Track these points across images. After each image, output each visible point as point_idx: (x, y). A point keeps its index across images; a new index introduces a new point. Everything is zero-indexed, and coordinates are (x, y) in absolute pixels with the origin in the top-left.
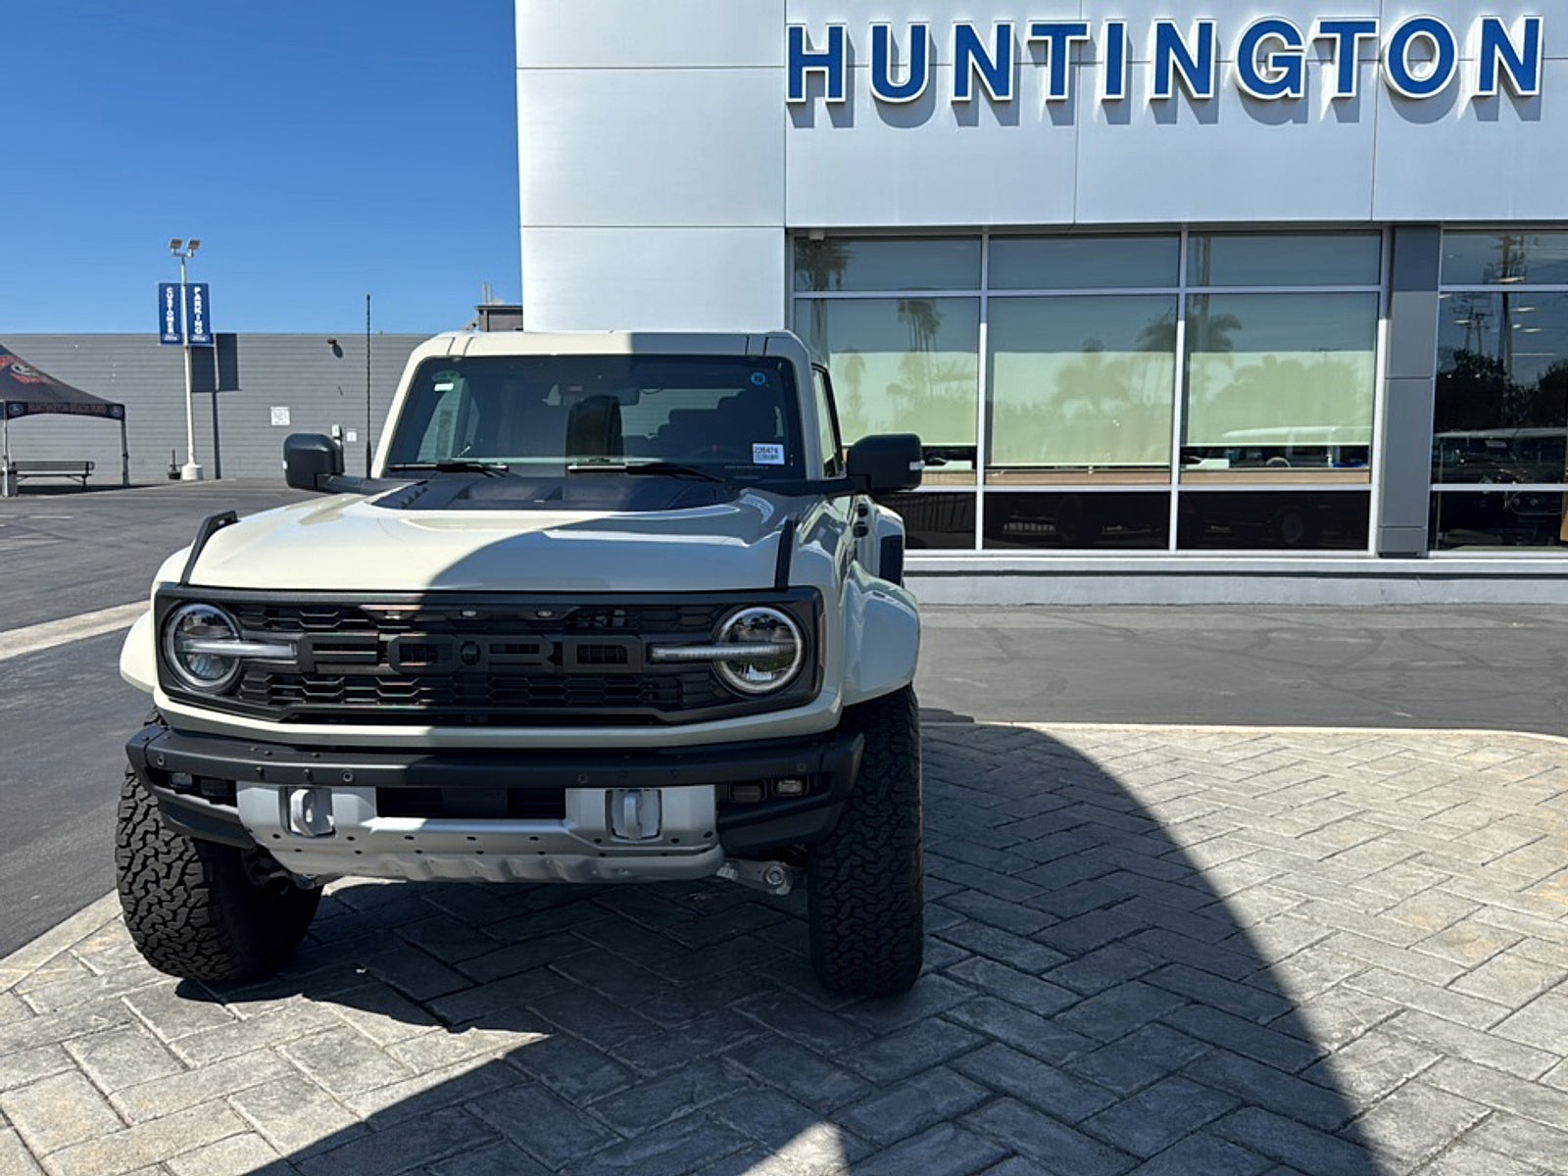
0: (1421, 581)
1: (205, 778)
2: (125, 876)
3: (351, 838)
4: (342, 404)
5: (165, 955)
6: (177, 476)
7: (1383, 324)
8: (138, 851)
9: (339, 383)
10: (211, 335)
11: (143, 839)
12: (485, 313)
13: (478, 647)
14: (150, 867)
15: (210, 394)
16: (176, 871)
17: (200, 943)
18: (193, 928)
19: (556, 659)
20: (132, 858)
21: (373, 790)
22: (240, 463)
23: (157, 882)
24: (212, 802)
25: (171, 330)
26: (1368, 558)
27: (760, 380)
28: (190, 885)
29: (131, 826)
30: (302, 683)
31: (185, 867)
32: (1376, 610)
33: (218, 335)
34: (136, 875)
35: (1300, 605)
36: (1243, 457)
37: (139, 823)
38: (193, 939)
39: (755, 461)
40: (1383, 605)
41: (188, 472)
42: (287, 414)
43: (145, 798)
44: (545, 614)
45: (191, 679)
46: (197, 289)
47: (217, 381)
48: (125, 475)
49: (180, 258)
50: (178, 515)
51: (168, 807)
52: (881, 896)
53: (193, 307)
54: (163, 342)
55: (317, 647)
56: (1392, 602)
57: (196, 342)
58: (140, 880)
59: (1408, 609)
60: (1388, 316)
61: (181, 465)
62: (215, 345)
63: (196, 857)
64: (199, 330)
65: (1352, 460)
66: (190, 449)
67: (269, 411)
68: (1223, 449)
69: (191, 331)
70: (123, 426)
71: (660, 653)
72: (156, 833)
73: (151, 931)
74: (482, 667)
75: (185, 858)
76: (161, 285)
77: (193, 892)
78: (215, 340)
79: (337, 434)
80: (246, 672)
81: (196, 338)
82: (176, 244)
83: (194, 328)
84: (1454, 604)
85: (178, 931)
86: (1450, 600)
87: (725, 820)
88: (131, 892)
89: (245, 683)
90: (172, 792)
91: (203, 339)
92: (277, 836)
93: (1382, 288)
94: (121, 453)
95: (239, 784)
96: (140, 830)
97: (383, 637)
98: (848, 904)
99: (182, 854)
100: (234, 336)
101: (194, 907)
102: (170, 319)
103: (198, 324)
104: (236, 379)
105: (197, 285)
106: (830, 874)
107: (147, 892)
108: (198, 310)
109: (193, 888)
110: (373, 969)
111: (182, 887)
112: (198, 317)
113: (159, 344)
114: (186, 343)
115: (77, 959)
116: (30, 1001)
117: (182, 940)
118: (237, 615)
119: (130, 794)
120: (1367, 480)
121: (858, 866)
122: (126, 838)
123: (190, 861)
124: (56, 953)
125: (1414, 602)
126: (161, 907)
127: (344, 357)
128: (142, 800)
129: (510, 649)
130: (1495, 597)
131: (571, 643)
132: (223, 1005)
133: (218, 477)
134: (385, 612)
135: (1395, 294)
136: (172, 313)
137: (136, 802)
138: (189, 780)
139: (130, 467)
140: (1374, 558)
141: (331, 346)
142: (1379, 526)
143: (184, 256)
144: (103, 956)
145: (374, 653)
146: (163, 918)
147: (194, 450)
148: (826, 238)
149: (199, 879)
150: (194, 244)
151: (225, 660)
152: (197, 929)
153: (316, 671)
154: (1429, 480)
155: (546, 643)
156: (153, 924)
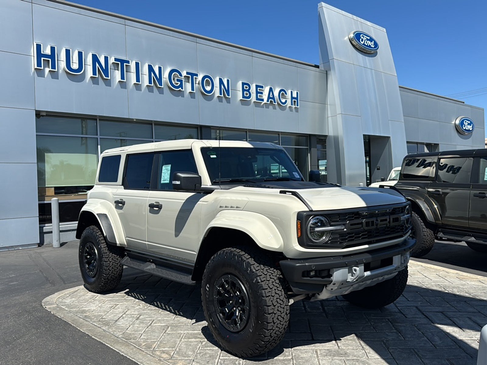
13: (378, 221)
19: (389, 222)
24: (322, 278)
45: (314, 240)
55: (351, 225)
74: (378, 226)
80: (331, 235)
89: (332, 239)
90: (309, 278)
92: (342, 284)
95: (335, 270)
97: (362, 220)
129: (383, 220)
131: (392, 218)
134: (363, 213)
138: (314, 273)
145: (361, 225)
148: (46, 115)
153: (350, 232)
155: (388, 218)
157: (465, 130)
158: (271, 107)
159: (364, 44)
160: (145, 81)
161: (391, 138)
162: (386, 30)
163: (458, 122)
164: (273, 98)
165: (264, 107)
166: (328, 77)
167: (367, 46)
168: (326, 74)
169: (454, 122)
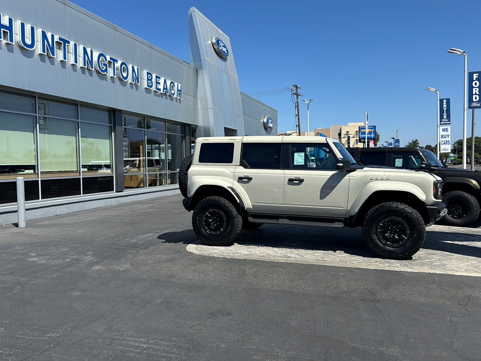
26: (114, 193)
60: (114, 132)
93: (112, 125)
120: (113, 173)
135: (116, 127)
142: (115, 184)
157: (269, 127)
158: (164, 97)
159: (221, 50)
160: (80, 64)
161: (238, 131)
162: (230, 39)
163: (265, 120)
164: (166, 89)
165: (159, 97)
166: (198, 74)
167: (223, 51)
168: (196, 72)
169: (262, 120)
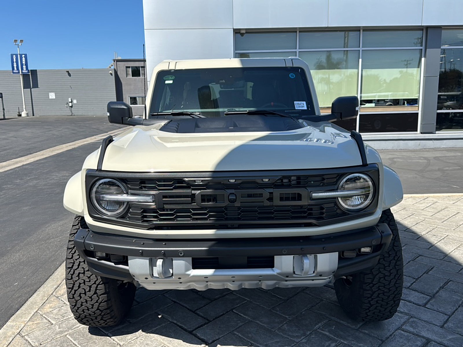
0: (434, 141)
1: (111, 254)
2: (71, 291)
3: (180, 278)
4: (71, 91)
5: (87, 321)
6: (20, 115)
7: (423, 59)
8: (76, 281)
9: (70, 85)
10: (29, 70)
11: (78, 276)
12: (116, 61)
13: (236, 195)
14: (81, 288)
15: (29, 89)
16: (93, 289)
17: (103, 316)
18: (100, 311)
19: (270, 199)
20: (74, 284)
21: (190, 259)
22: (40, 111)
23: (85, 293)
24: (115, 264)
25: (15, 69)
26: (417, 134)
27: (293, 77)
28: (99, 294)
29: (72, 271)
30: (157, 212)
31: (97, 287)
32: (420, 150)
33: (31, 70)
34: (75, 291)
35: (397, 149)
36: (379, 102)
37: (76, 269)
38: (100, 315)
39: (296, 109)
40: (422, 149)
41: (24, 114)
42: (54, 95)
43: (78, 259)
44: (267, 180)
45: (104, 211)
46: (23, 56)
47: (31, 85)
48: (4, 115)
49: (17, 46)
50: (24, 128)
51: (92, 265)
52: (391, 289)
53: (22, 61)
54: (13, 73)
55: (165, 197)
56: (425, 148)
57: (24, 73)
58: (78, 293)
59: (430, 150)
60: (425, 57)
61: (21, 112)
62: (30, 74)
63: (101, 283)
64: (25, 69)
65: (412, 103)
66: (24, 107)
67: (49, 94)
68: (372, 100)
69: (22, 69)
70: (2, 100)
71: (315, 195)
72: (84, 273)
73: (82, 312)
74: (237, 204)
75: (97, 283)
76: (11, 54)
77: (100, 297)
78: (30, 72)
79: (70, 101)
80: (130, 208)
81: (24, 71)
82: (16, 41)
83: (23, 68)
84: (444, 148)
85: (94, 312)
86: (443, 146)
87: (340, 265)
88: (73, 298)
89: (130, 213)
90: (96, 260)
91: (26, 72)
92: (146, 278)
93: (423, 48)
94: (2, 109)
95: (129, 257)
96: (77, 272)
97: (193, 192)
98: (377, 293)
99: (95, 282)
100: (36, 70)
101: (101, 303)
102: (15, 65)
103: (24, 67)
104: (38, 84)
105: (23, 54)
106: (369, 281)
107: (81, 297)
108: (24, 63)
109: (100, 295)
110: (164, 315)
111: (96, 295)
112: (24, 65)
113: (12, 74)
114: (21, 73)
115: (42, 315)
116: (29, 339)
117: (96, 315)
118: (126, 184)
119: (71, 257)
120: (417, 109)
121: (382, 278)
122: (70, 276)
123: (99, 284)
124: (33, 313)
125: (432, 147)
126: (87, 303)
127: (71, 76)
128: (76, 260)
129: (249, 196)
130: (456, 145)
131: (277, 193)
132: (110, 337)
133: (33, 115)
134: (195, 181)
135: (427, 50)
136: (16, 63)
137: (74, 260)
138: (104, 255)
139: (5, 113)
140: (419, 134)
141: (67, 73)
142: (421, 124)
143: (18, 45)
144: (52, 313)
145: (190, 199)
146: (88, 308)
147: (25, 107)
148: (246, 32)
149: (103, 291)
150: (21, 41)
151: (120, 203)
152: (102, 311)
153: (164, 207)
154: (436, 109)
155: (266, 192)
156: (83, 310)
